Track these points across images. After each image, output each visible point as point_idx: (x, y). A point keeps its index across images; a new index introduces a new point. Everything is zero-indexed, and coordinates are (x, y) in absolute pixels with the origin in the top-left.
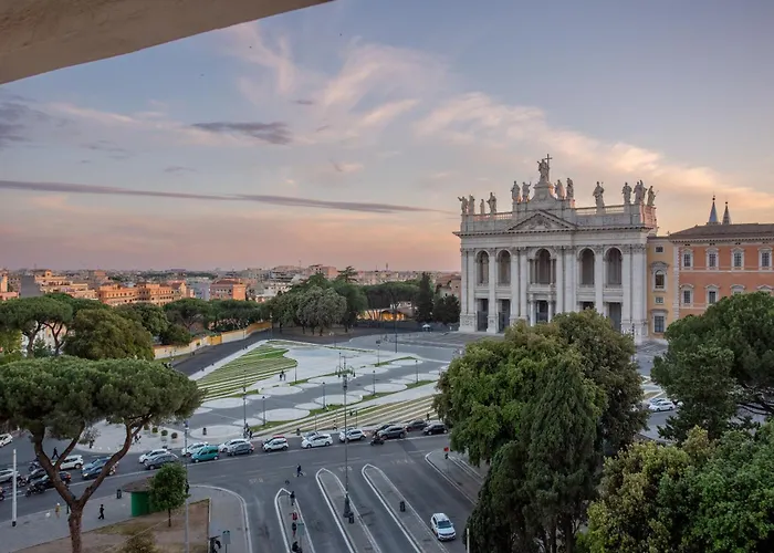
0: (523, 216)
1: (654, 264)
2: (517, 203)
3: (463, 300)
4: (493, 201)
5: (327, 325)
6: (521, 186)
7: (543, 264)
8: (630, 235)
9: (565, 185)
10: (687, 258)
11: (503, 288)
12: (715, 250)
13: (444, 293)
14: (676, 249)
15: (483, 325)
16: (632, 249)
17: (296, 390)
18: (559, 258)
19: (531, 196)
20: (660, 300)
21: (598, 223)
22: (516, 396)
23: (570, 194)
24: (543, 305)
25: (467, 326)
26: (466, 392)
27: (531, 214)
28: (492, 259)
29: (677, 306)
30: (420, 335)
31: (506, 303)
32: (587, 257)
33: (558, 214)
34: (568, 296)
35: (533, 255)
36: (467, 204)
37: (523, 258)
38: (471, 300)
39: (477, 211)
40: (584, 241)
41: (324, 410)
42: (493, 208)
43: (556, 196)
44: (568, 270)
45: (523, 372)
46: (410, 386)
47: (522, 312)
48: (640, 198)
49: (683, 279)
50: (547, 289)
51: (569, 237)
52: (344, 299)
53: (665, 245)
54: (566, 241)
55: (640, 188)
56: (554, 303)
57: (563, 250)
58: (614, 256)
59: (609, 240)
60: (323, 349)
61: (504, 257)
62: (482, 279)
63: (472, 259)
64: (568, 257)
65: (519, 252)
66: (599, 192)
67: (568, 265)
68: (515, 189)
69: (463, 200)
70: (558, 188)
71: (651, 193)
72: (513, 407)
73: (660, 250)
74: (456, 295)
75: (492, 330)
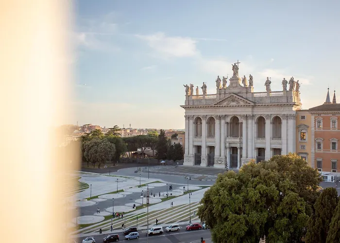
0: (222, 96)
1: (300, 126)
2: (219, 89)
3: (186, 146)
4: (204, 87)
5: (103, 161)
6: (222, 79)
7: (235, 125)
8: (287, 108)
9: (248, 79)
10: (319, 122)
11: (210, 139)
12: (335, 118)
13: (173, 142)
14: (313, 117)
15: (198, 161)
16: (287, 117)
17: (92, 203)
18: (244, 122)
19: (227, 85)
20: (303, 147)
21: (268, 101)
22: (255, 208)
23: (251, 84)
24: (234, 150)
25: (188, 161)
26: (224, 206)
27: (227, 96)
28: (204, 122)
29: (313, 150)
30: (160, 167)
31: (212, 148)
32: (261, 121)
33: (244, 95)
34: (249, 144)
35: (228, 120)
36: (189, 89)
37: (223, 122)
38: (191, 146)
39: (195, 93)
40: (259, 112)
41: (113, 216)
42: (205, 92)
43: (243, 85)
44: (249, 129)
45: (260, 193)
46: (164, 200)
47: (222, 154)
48: (292, 87)
49: (317, 135)
50: (238, 140)
51: (250, 109)
52: (113, 145)
53: (306, 115)
54: (248, 111)
55: (292, 81)
56: (241, 148)
57: (246, 117)
58: (277, 121)
59: (274, 112)
60: (103, 176)
61: (211, 121)
62: (198, 134)
63: (191, 122)
64: (250, 121)
65: (220, 118)
66: (268, 83)
67: (249, 126)
68: (218, 81)
69: (186, 86)
70: (244, 80)
71: (298, 84)
72: (254, 216)
73: (303, 117)
74: (181, 144)
75: (204, 164)
